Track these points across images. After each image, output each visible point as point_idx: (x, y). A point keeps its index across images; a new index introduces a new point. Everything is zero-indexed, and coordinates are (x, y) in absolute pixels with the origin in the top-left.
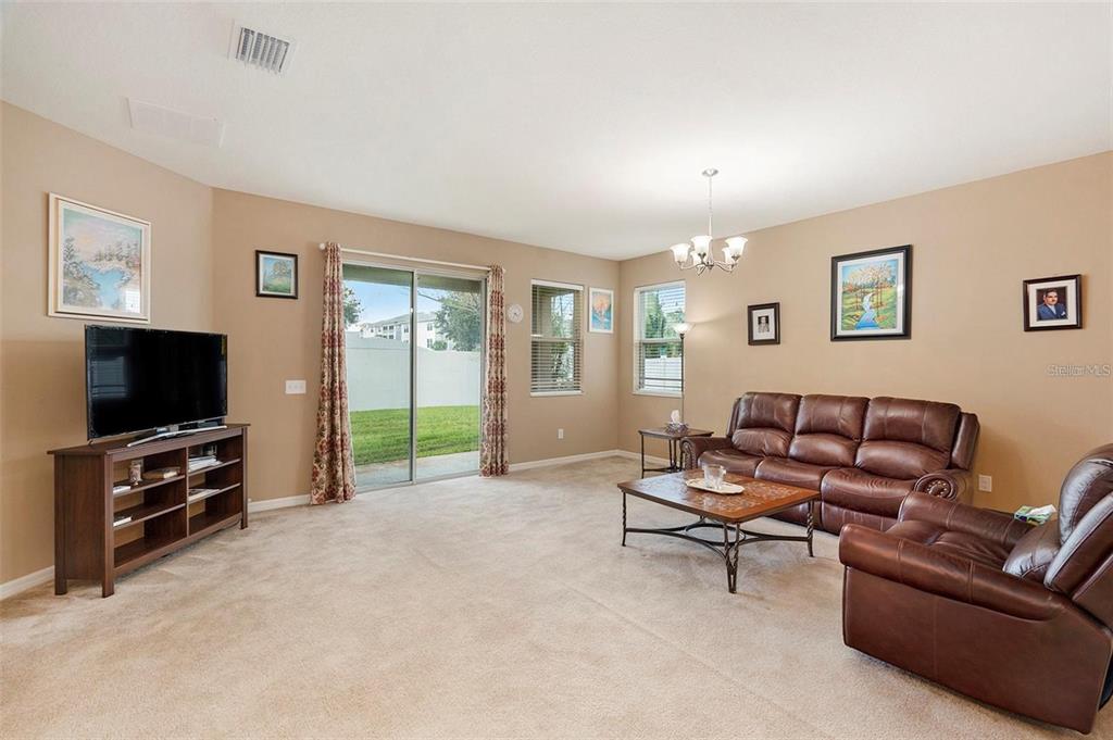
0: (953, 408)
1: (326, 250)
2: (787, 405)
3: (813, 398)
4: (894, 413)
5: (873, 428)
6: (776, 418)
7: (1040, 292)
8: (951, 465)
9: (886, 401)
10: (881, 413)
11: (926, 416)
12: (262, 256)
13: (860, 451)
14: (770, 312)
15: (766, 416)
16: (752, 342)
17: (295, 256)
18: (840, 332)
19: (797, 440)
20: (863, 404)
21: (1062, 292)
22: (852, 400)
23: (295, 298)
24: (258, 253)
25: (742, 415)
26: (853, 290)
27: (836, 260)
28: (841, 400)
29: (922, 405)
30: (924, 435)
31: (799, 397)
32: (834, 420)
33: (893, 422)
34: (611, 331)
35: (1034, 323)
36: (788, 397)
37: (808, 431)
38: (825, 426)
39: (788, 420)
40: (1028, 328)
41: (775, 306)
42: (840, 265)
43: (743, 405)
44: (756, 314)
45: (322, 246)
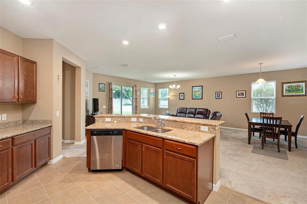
0: (207, 109)
1: (110, 83)
2: (185, 109)
3: (189, 108)
4: (200, 110)
5: (197, 112)
6: (184, 111)
7: (217, 94)
8: (207, 117)
9: (199, 109)
10: (198, 110)
11: (204, 110)
12: (100, 84)
13: (195, 116)
14: (183, 94)
15: (182, 111)
16: (180, 99)
17: (105, 84)
18: (193, 98)
19: (187, 115)
20: (196, 109)
21: (219, 94)
22: (194, 108)
23: (105, 91)
24: (99, 84)
25: (178, 111)
26: (195, 92)
27: (193, 87)
28: (193, 108)
29: (203, 109)
30: (203, 113)
31: (187, 108)
32: (192, 111)
33: (200, 111)
34: (154, 96)
35: (217, 98)
36: (186, 108)
37: (188, 113)
38: (191, 112)
39: (186, 112)
40: (216, 98)
41: (184, 93)
42: (193, 88)
43: (179, 109)
44: (181, 94)
45: (109, 82)
